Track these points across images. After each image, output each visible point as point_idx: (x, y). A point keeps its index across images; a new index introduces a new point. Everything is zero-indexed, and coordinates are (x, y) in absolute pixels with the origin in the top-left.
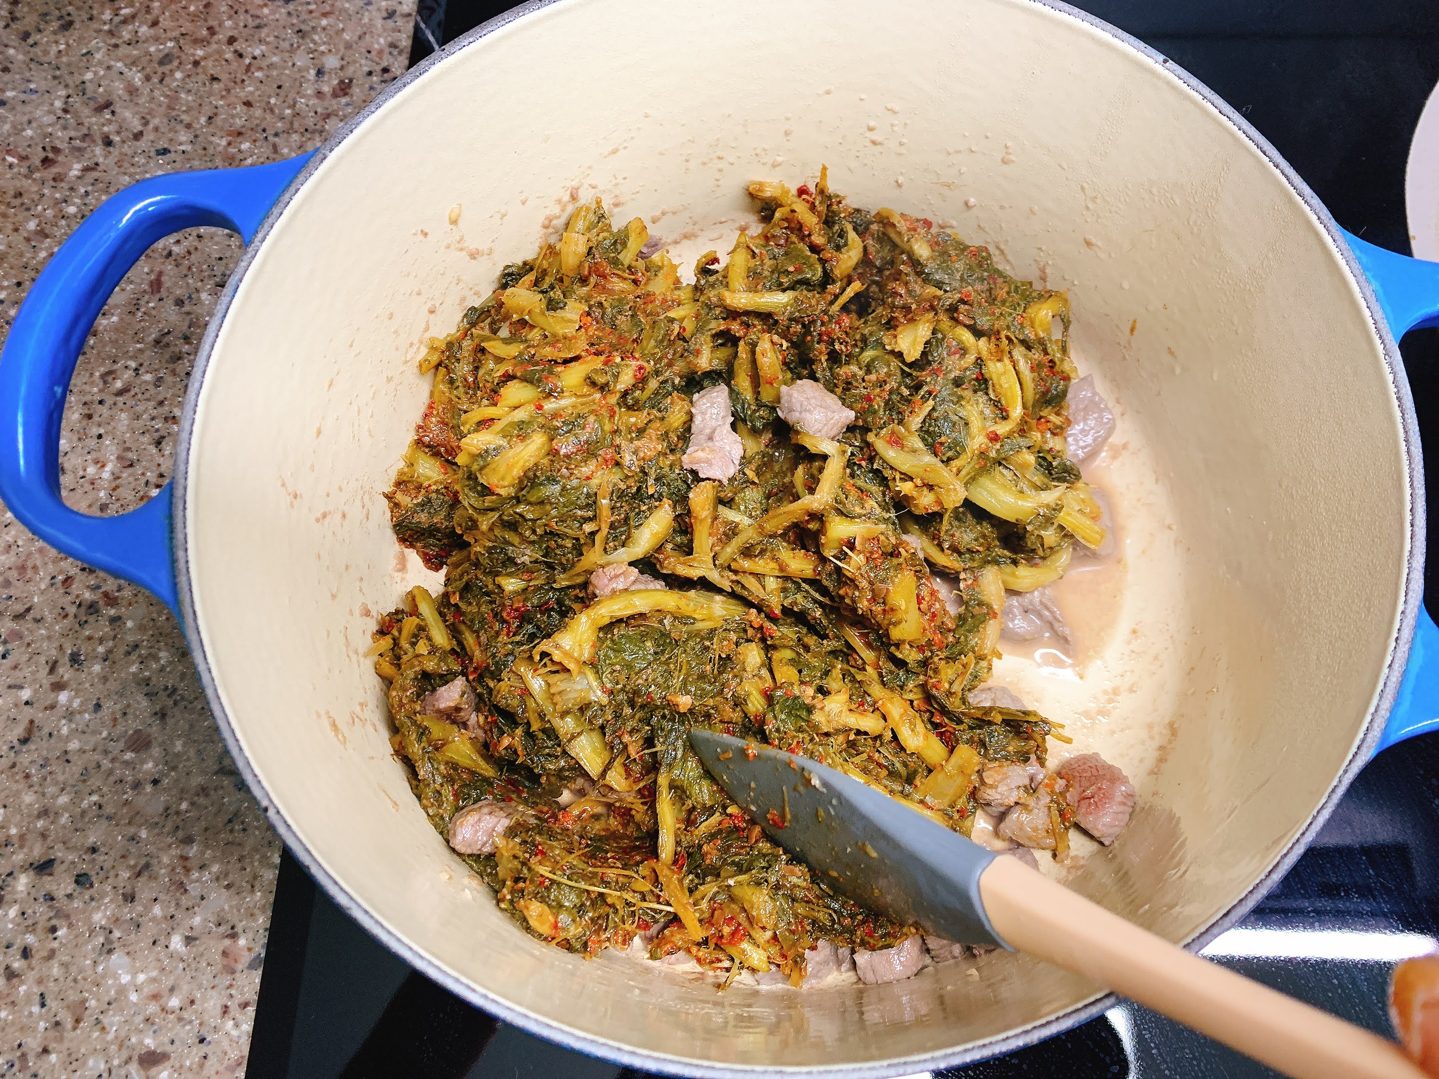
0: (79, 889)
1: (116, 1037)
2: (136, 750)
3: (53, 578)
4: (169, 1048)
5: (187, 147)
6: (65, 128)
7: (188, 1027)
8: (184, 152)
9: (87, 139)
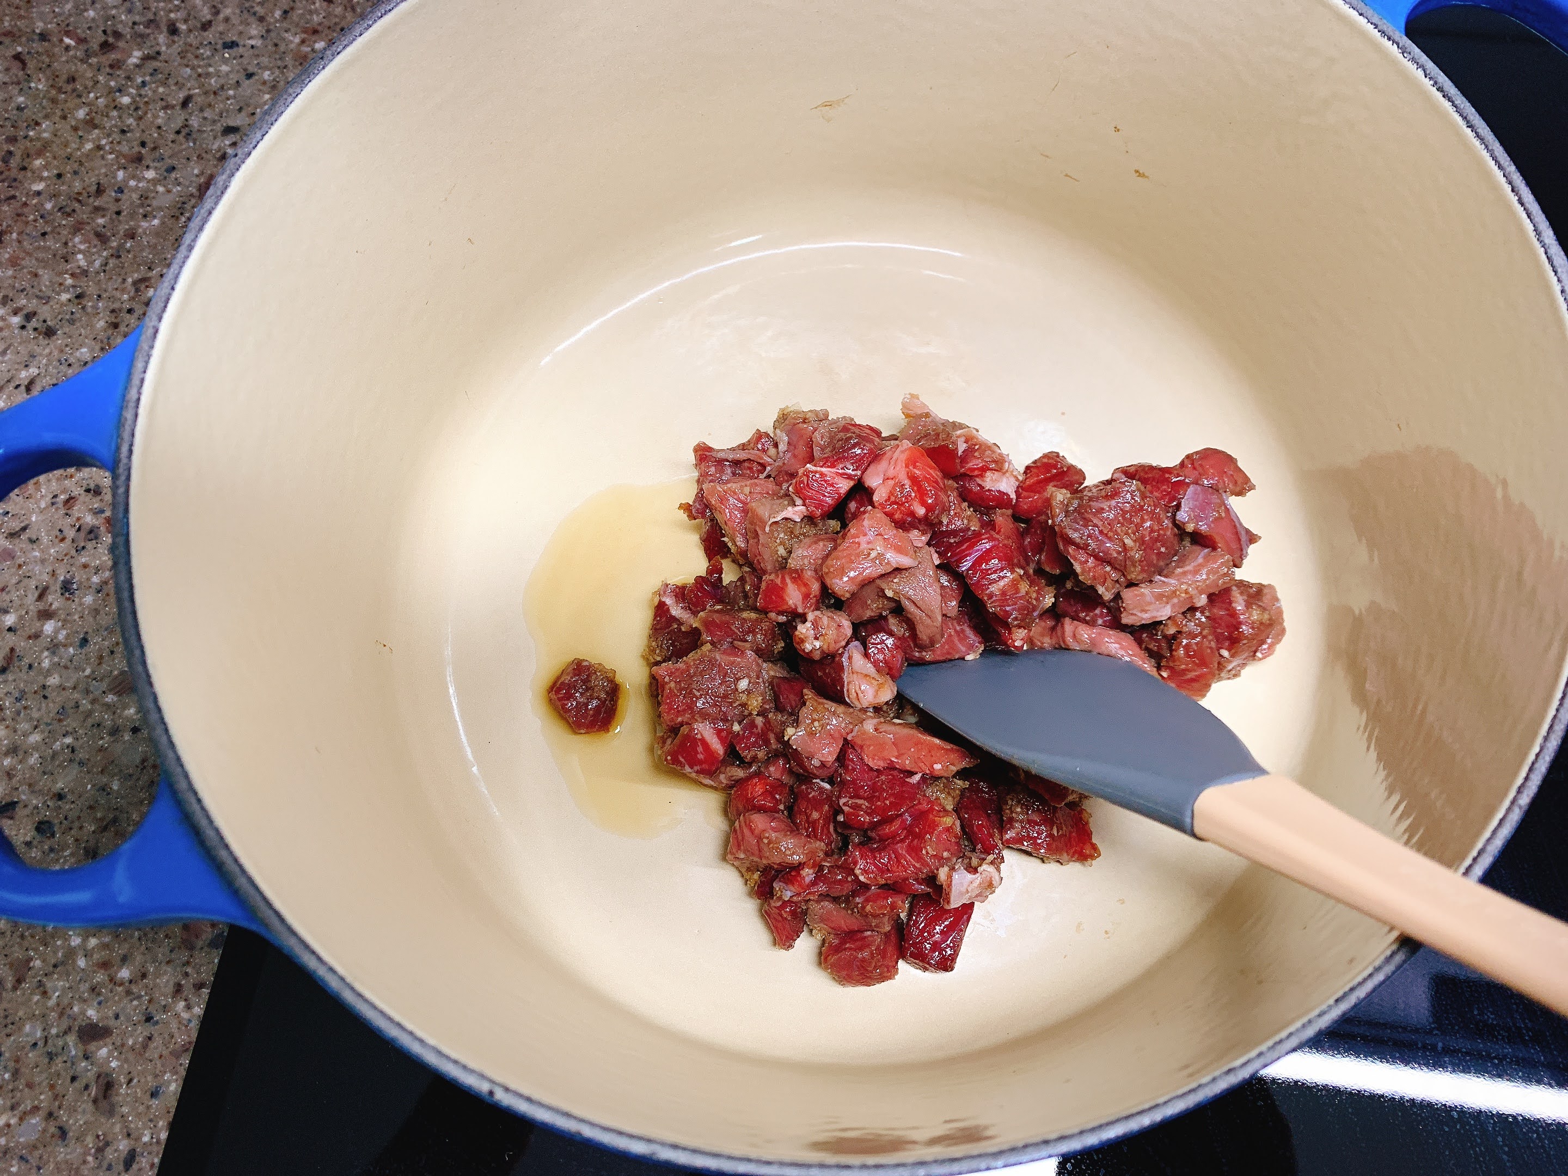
0: (38, 838)
1: (58, 1005)
2: (119, 693)
3: (55, 496)
4: (112, 1023)
5: (257, 42)
6: (130, 11)
7: (135, 1003)
8: (252, 47)
9: (152, 26)
